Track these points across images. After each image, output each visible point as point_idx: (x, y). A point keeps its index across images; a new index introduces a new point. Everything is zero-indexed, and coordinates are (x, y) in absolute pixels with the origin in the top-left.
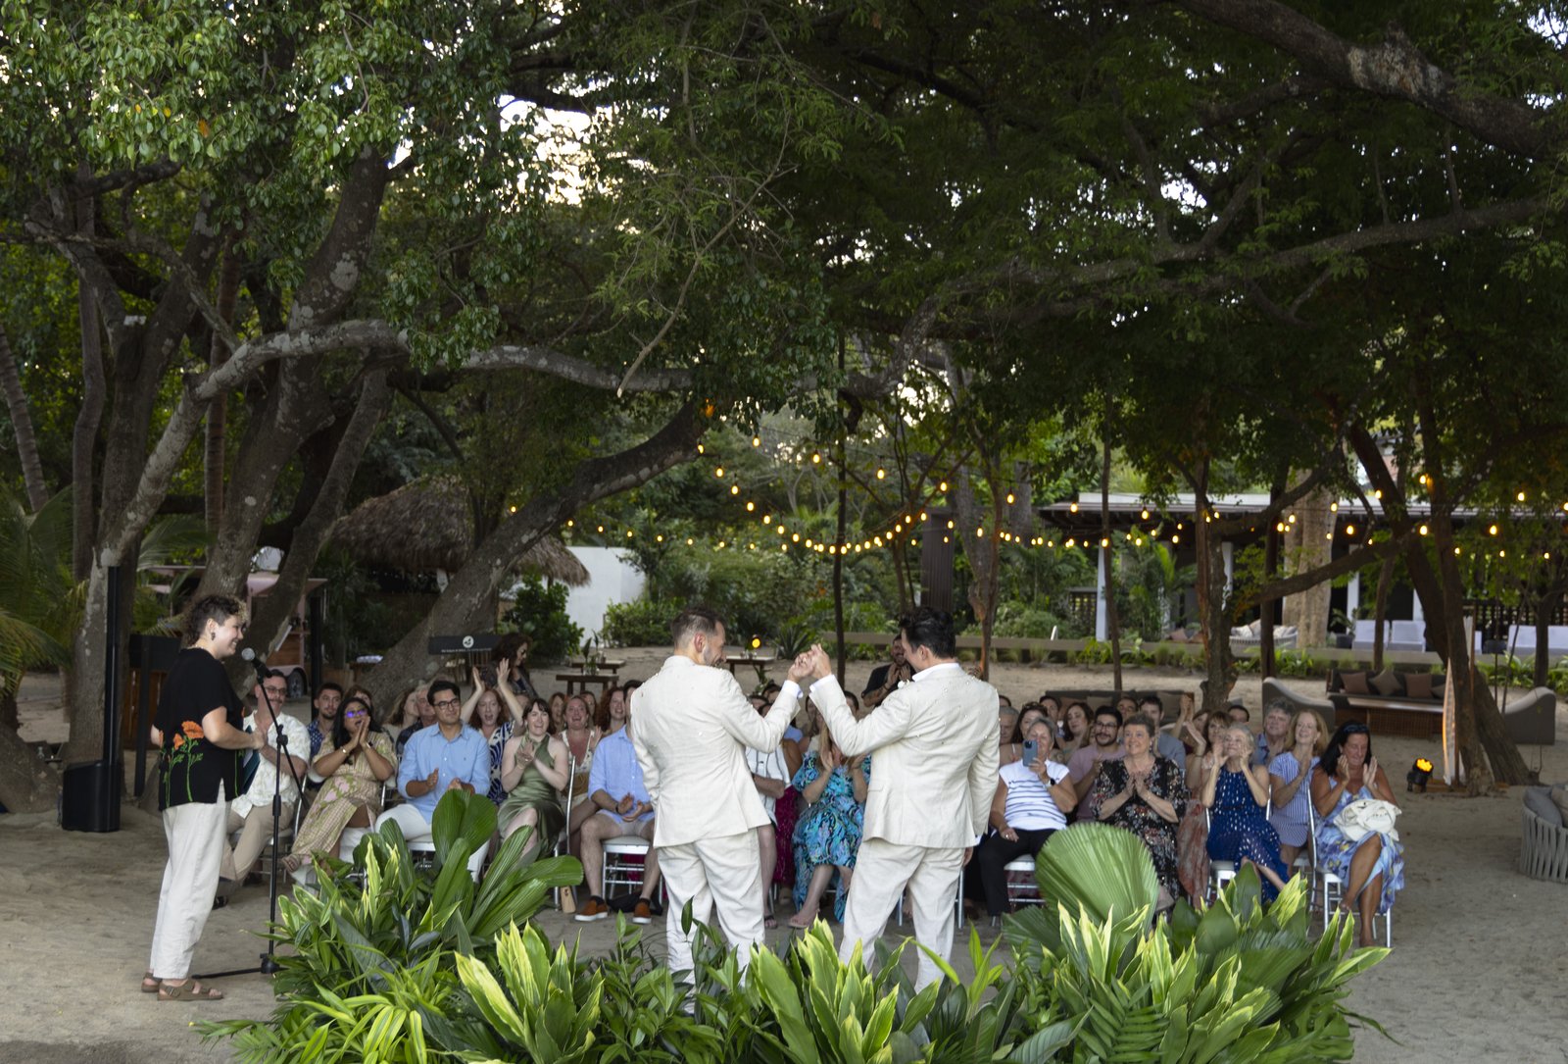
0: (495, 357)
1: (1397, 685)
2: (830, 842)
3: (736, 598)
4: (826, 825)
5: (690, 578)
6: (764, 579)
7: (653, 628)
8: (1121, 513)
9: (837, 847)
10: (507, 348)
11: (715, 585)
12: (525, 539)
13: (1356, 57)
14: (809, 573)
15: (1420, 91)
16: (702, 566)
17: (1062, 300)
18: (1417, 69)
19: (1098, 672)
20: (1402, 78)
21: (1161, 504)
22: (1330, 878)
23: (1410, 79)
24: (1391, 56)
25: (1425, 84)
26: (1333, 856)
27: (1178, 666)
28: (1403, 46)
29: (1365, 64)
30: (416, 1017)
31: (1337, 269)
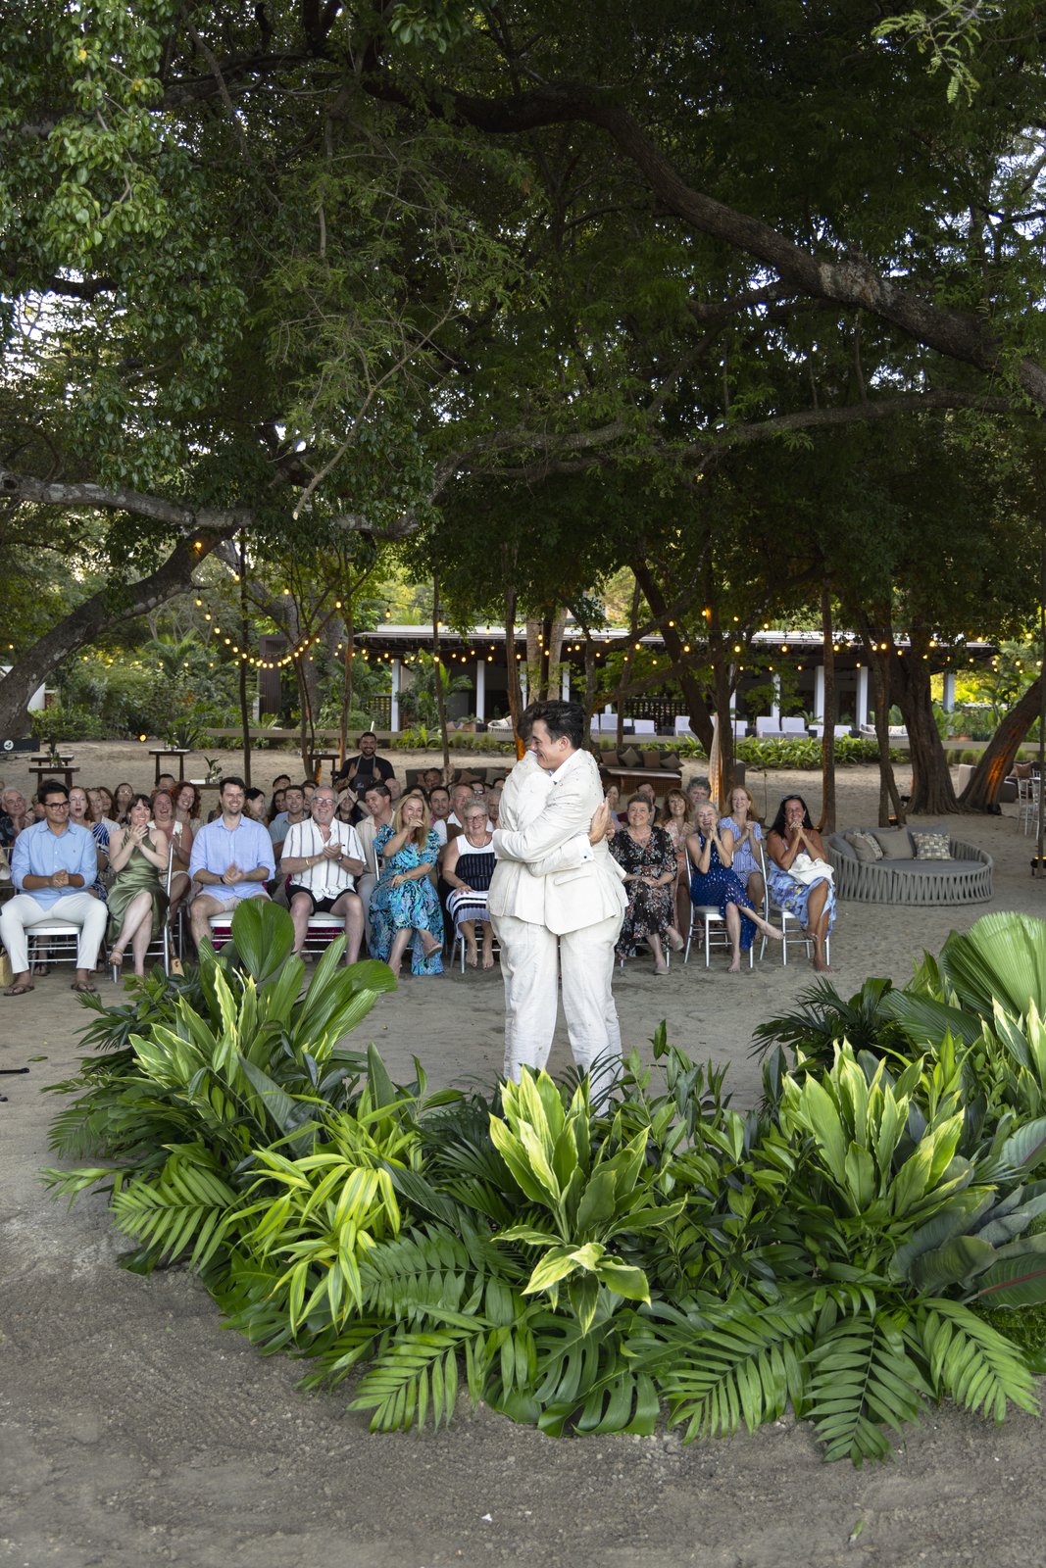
0: (78, 494)
1: (638, 759)
2: (412, 909)
3: (127, 704)
5: (92, 689)
6: (146, 689)
7: (65, 728)
8: (400, 640)
9: (418, 914)
10: (87, 486)
11: (112, 694)
12: (56, 657)
13: (825, 270)
14: (181, 684)
15: (876, 300)
16: (101, 680)
17: (572, 460)
18: (874, 282)
19: (413, 754)
20: (862, 288)
21: (464, 633)
22: (787, 915)
23: (869, 290)
24: (853, 270)
25: (882, 295)
26: (790, 898)
27: (469, 748)
28: (862, 264)
29: (833, 277)
30: (385, 1176)
31: (793, 442)
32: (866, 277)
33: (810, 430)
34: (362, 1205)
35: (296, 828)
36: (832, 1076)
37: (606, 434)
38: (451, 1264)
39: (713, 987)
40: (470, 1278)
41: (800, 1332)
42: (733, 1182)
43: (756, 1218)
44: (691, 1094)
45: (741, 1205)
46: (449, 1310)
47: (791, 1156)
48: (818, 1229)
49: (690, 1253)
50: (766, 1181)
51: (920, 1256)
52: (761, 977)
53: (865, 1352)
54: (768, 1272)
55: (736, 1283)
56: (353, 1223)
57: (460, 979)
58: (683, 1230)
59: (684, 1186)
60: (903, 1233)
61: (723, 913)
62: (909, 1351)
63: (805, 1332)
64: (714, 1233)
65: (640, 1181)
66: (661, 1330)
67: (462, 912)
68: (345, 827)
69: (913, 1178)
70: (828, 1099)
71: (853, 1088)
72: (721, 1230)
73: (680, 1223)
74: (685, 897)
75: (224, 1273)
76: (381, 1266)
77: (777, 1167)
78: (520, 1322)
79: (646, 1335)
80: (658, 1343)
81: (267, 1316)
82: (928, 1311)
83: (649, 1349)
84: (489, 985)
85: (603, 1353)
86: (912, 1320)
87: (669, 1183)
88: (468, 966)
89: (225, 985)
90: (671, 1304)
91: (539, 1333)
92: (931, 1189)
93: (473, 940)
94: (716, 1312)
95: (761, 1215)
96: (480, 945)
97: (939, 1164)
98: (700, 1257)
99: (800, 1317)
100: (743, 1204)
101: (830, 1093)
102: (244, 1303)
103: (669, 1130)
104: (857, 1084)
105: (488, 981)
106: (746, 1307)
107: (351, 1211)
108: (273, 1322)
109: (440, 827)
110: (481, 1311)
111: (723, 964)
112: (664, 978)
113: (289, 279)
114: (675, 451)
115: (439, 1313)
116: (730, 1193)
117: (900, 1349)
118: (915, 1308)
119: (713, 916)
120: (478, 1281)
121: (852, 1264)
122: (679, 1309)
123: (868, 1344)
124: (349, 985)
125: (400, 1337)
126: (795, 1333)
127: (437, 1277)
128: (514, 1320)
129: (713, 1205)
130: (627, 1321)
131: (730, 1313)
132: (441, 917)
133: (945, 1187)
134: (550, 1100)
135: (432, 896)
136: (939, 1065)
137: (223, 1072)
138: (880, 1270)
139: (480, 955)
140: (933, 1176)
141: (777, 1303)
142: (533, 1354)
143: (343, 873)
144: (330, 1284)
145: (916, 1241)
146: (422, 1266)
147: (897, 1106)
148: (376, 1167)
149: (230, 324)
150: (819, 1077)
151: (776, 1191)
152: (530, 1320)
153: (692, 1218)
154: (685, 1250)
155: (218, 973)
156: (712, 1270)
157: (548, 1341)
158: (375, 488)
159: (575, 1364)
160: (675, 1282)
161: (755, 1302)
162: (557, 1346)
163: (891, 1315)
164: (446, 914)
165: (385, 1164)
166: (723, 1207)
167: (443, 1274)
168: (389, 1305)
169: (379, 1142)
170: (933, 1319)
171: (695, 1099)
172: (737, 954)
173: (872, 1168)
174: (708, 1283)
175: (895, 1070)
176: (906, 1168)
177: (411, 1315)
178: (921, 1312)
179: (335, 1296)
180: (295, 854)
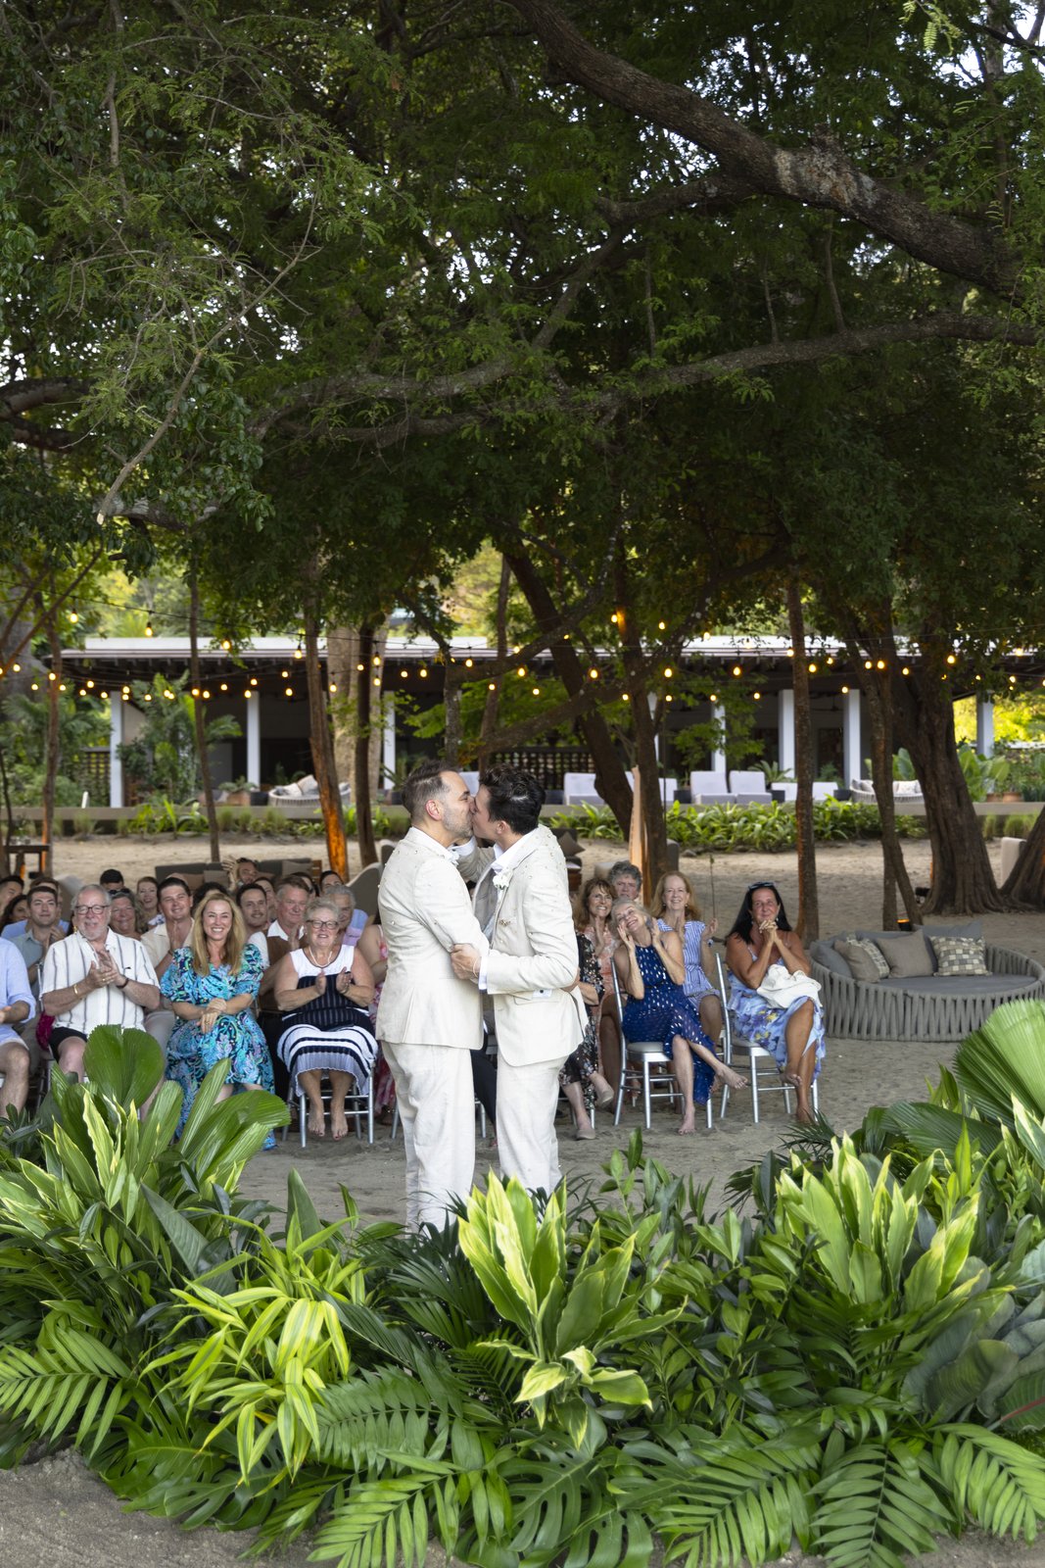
2: (233, 1056)
4: (225, 1038)
9: (242, 1063)
13: (784, 160)
15: (854, 201)
17: (439, 416)
18: (851, 178)
20: (835, 185)
22: (757, 1052)
23: (843, 188)
24: (821, 161)
25: (860, 194)
26: (760, 1028)
28: (834, 152)
29: (794, 168)
30: (329, 1311)
31: (745, 390)
32: (837, 169)
33: (767, 371)
34: (307, 1341)
35: (58, 947)
36: (832, 1175)
37: (481, 376)
38: (411, 1405)
39: (660, 1152)
40: (434, 1416)
41: (804, 1466)
42: (725, 1294)
43: (753, 1336)
44: (672, 1210)
45: (736, 1321)
46: (413, 1454)
47: (792, 1258)
48: (822, 1347)
49: (679, 1382)
50: (763, 1288)
51: (935, 1374)
52: (725, 1138)
53: (877, 1477)
54: (767, 1403)
55: (732, 1414)
56: (298, 1360)
57: (302, 1155)
58: (671, 1354)
59: (672, 1299)
60: (917, 1349)
61: (669, 1051)
62: (924, 1476)
63: (809, 1467)
64: (707, 1355)
65: (623, 1296)
66: (650, 1470)
67: (303, 1059)
68: (127, 942)
69: (925, 1280)
70: (829, 1199)
71: (856, 1187)
72: (715, 1351)
73: (669, 1344)
74: (611, 1032)
75: (119, 1453)
76: (335, 1406)
77: (778, 1271)
78: (490, 1466)
79: (633, 1473)
80: (647, 1481)
81: (187, 1489)
82: (945, 1435)
83: (636, 1488)
84: (345, 1160)
85: (586, 1496)
86: (928, 1447)
87: (655, 1299)
88: (312, 1137)
89: (97, 1115)
90: (658, 1443)
91: (511, 1480)
92: (943, 1293)
93: (318, 1099)
94: (710, 1447)
95: (759, 1330)
96: (327, 1105)
97: (953, 1266)
98: (690, 1387)
99: (804, 1451)
100: (738, 1321)
101: (831, 1192)
102: (148, 1482)
103: (651, 1248)
104: (861, 1182)
105: (343, 1154)
106: (742, 1443)
107: (296, 1347)
108: (192, 1493)
109: (259, 941)
110: (448, 1455)
111: (669, 1124)
112: (590, 1144)
113: (85, 205)
114: (583, 403)
115: (403, 1460)
116: (724, 1306)
117: (914, 1474)
118: (932, 1434)
119: (653, 1055)
120: (443, 1422)
121: (860, 1388)
122: (667, 1447)
123: (881, 1469)
124: (235, 1118)
125: (356, 1487)
126: (798, 1468)
127: (397, 1418)
128: (484, 1463)
129: (705, 1321)
130: (614, 1458)
131: (726, 1449)
132: (271, 1067)
133: (959, 1291)
134: (522, 1209)
135: (258, 1038)
136: (953, 1175)
137: (119, 1208)
138: (893, 1394)
139: (328, 1121)
140: (945, 1281)
141: (778, 1436)
142: (509, 1502)
143: (130, 1006)
144: (282, 1424)
145: (930, 1357)
146: (380, 1407)
147: (906, 1206)
148: (318, 1299)
149: (14, 270)
150: (820, 1176)
151: (774, 1300)
152: (500, 1467)
153: (682, 1338)
154: (673, 1379)
155: (87, 1100)
156: (704, 1399)
157: (521, 1489)
158: (180, 469)
159: (555, 1510)
160: (663, 1415)
161: (753, 1437)
162: (533, 1493)
163: (905, 1442)
164: (279, 1066)
165: (329, 1297)
166: (717, 1326)
167: (404, 1414)
168: (346, 1452)
169: (316, 1274)
170: (951, 1443)
171: (677, 1216)
172: (690, 1109)
173: (879, 1273)
174: (700, 1416)
175: (902, 1171)
176: (916, 1269)
177: (371, 1463)
178: (938, 1439)
179: (287, 1438)
180: (62, 984)
